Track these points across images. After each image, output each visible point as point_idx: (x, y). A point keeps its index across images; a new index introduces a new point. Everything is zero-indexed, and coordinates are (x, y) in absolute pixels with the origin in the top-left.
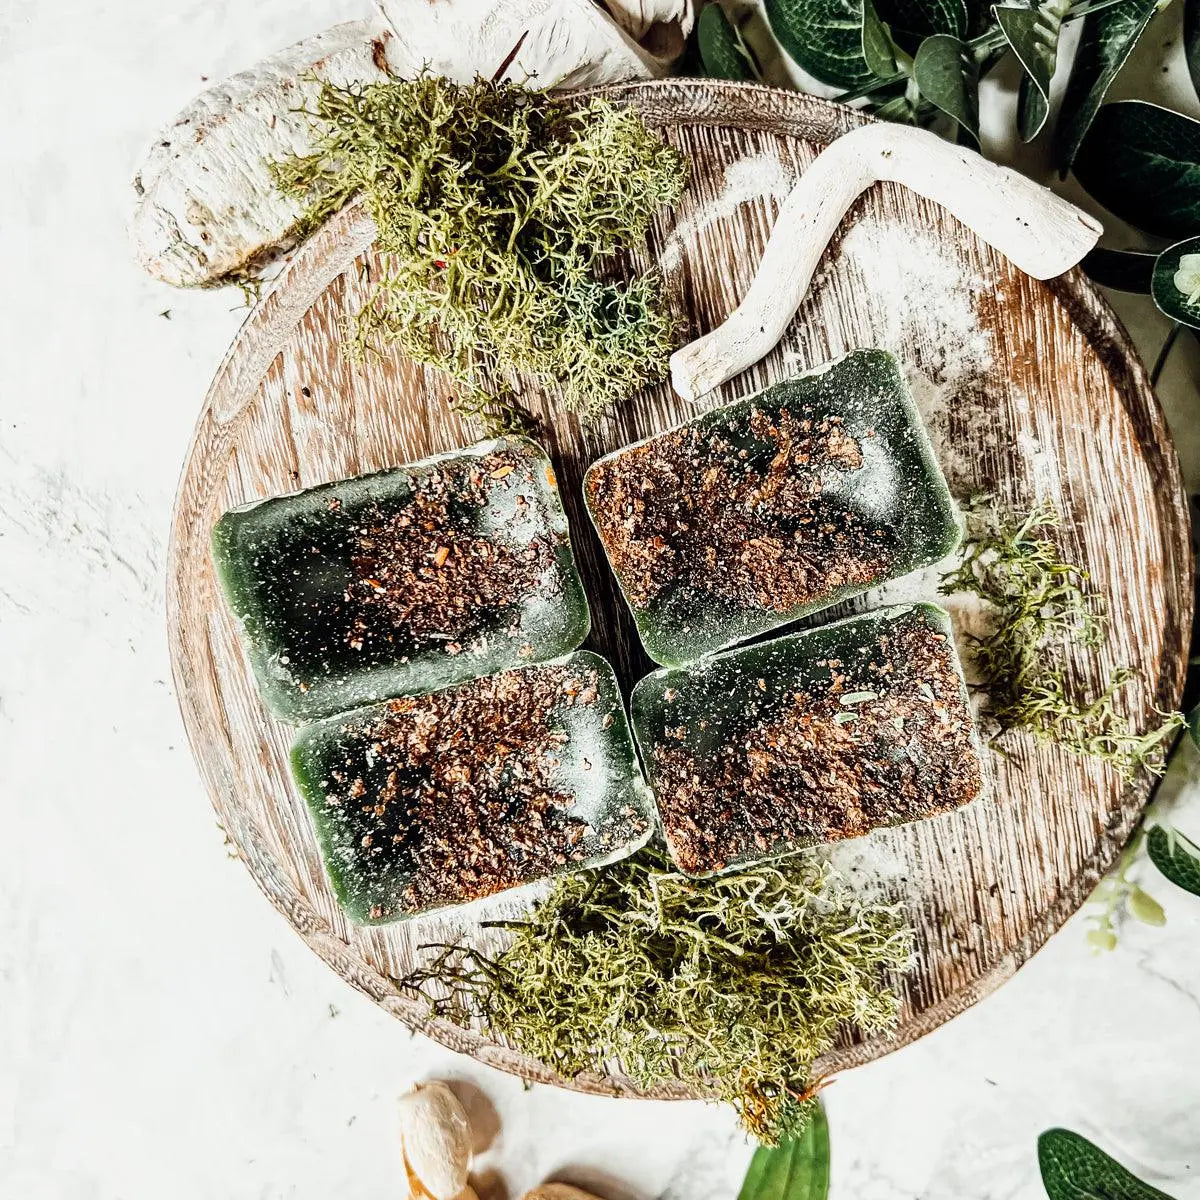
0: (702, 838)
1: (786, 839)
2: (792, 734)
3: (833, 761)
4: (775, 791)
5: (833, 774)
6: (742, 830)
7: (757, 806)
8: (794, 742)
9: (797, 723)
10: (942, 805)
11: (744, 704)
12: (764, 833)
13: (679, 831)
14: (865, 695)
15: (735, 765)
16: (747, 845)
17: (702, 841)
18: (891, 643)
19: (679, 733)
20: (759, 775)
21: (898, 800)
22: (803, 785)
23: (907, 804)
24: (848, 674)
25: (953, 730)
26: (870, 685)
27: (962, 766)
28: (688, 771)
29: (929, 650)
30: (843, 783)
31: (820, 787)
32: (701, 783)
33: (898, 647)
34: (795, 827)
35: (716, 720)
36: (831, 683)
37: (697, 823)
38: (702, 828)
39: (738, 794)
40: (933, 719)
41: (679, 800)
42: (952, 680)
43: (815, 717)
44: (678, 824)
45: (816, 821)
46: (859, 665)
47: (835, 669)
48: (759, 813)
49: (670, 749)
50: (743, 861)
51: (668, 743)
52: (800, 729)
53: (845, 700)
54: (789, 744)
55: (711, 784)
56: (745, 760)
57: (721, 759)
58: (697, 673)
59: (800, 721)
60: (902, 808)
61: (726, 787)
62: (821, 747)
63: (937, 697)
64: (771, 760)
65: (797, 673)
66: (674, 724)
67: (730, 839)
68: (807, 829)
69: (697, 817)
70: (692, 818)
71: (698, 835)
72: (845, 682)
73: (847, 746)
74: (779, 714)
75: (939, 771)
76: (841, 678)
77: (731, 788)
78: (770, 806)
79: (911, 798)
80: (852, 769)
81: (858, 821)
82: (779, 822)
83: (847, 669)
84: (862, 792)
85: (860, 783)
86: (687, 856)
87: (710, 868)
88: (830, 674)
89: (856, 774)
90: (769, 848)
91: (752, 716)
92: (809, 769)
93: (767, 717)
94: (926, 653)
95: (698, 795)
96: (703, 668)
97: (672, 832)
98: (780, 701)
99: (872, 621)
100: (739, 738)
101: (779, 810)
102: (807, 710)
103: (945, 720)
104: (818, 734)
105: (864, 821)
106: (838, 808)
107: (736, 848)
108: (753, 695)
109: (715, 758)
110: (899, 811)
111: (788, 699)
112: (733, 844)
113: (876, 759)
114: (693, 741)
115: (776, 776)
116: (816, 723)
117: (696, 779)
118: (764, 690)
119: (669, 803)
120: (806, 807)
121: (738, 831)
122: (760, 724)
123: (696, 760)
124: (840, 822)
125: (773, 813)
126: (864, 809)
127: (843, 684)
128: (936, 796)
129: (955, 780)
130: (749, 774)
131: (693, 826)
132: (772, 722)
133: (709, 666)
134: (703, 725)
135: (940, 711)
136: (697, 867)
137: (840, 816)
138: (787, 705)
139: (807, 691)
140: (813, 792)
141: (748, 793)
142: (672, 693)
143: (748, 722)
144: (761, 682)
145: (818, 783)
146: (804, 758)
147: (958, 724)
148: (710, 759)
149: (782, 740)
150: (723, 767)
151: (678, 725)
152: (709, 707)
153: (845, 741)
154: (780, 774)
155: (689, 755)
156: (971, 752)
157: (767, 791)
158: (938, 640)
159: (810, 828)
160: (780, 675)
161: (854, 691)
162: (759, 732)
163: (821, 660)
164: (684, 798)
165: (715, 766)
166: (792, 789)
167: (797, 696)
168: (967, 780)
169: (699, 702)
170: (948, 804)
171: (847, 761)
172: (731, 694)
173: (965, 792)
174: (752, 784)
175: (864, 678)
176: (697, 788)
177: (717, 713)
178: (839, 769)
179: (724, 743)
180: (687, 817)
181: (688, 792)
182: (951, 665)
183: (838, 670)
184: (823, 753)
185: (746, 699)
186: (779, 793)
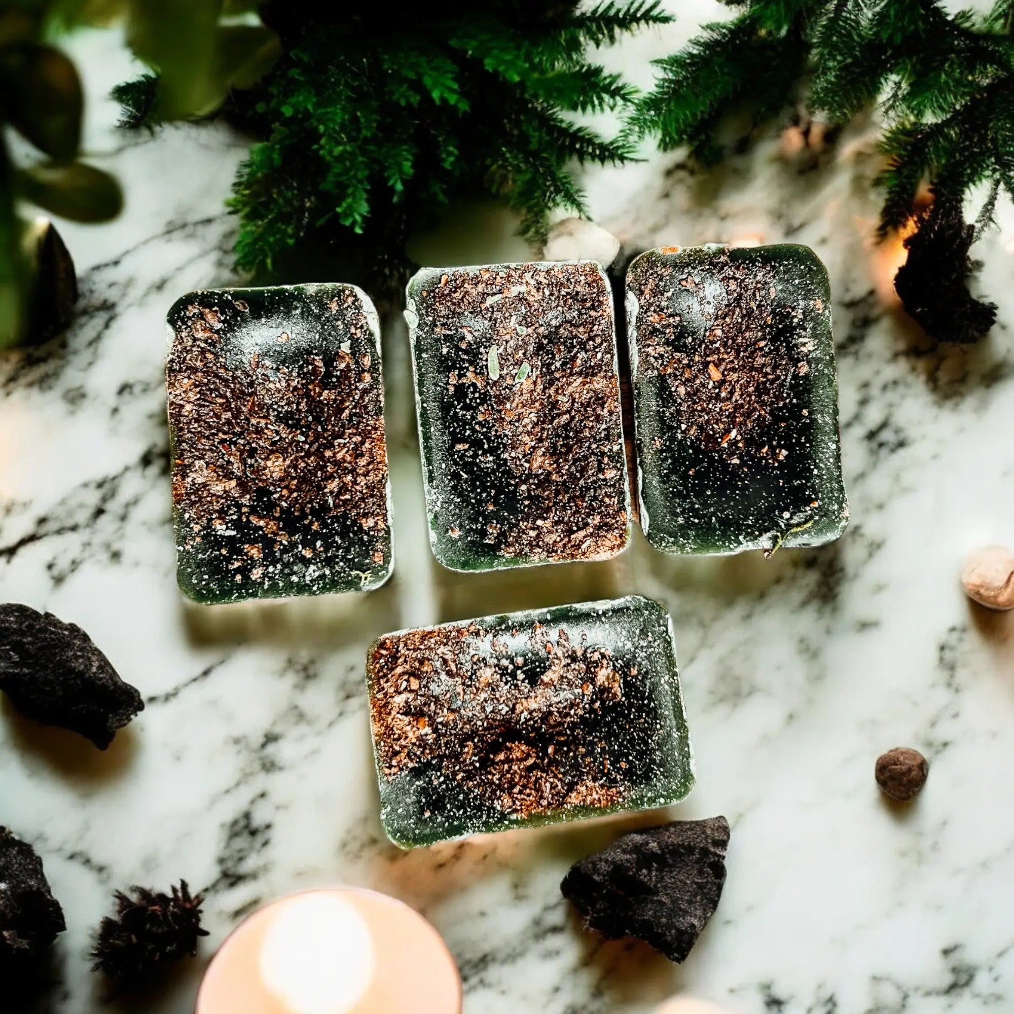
0: (595, 527)
1: (611, 450)
2: (521, 429)
3: (550, 396)
4: (567, 453)
5: (560, 397)
6: (595, 489)
7: (577, 471)
8: (529, 427)
9: (511, 423)
10: (601, 303)
11: (478, 467)
12: (601, 470)
13: (584, 546)
14: (492, 357)
15: (538, 486)
16: (610, 486)
17: (599, 528)
18: (443, 325)
19: (493, 531)
20: (551, 465)
21: (591, 343)
22: (566, 427)
23: (597, 335)
24: (467, 368)
25: (532, 282)
26: (482, 350)
27: (568, 280)
28: (531, 529)
29: (455, 292)
30: (570, 389)
31: (568, 412)
32: (545, 519)
33: (448, 318)
34: (600, 440)
35: (489, 494)
36: (474, 385)
37: (579, 529)
38: (586, 525)
39: (564, 487)
40: (521, 298)
41: (555, 541)
42: (486, 276)
43: (508, 406)
44: (578, 546)
45: (598, 419)
46: (458, 356)
47: (460, 379)
48: (583, 470)
49: (506, 541)
50: (623, 493)
51: (500, 542)
52: (518, 421)
53: (494, 376)
54: (529, 433)
55: (548, 510)
56: (537, 476)
57: (529, 497)
58: (439, 503)
59: (508, 419)
60: (598, 340)
61: (555, 497)
62: (537, 404)
63: (500, 292)
64: (540, 452)
65: (456, 413)
66: (483, 533)
67: (602, 501)
68: (604, 430)
69: (575, 528)
70: (574, 532)
71: (591, 530)
72: (475, 372)
73: (539, 380)
74: (497, 437)
75: (570, 301)
76: (469, 374)
77: (557, 493)
78: (579, 460)
79: (592, 331)
80: (558, 379)
81: (603, 382)
82: (593, 453)
83: (461, 368)
84: (580, 374)
85: (571, 374)
86: (608, 543)
87: (625, 524)
88: (464, 384)
89: (563, 377)
90: (615, 467)
91: (494, 461)
92: (553, 419)
93: (498, 448)
94: (457, 295)
95: (556, 523)
96: (434, 497)
97: (584, 554)
98: (483, 434)
99: (418, 338)
100: (514, 478)
101: (582, 452)
102: (500, 411)
103: (523, 289)
104: (524, 406)
105: (605, 376)
106: (590, 399)
107: (610, 497)
108: (471, 457)
109: (526, 503)
110: (602, 343)
111: (482, 426)
112: (607, 500)
113: (554, 356)
114: (505, 518)
115: (555, 449)
116: (514, 405)
117: (539, 522)
118: (467, 446)
119: (556, 552)
120: (585, 427)
121: (595, 492)
122: (506, 456)
123: (522, 520)
124: (602, 398)
125: (586, 458)
126: (594, 375)
127: (477, 374)
128: (593, 308)
129: (579, 289)
130: (549, 474)
131: (582, 534)
132: (505, 446)
133: (433, 491)
134: (491, 508)
135: (515, 290)
136: (621, 536)
137: (598, 399)
138: (489, 428)
139: (477, 408)
140: (573, 418)
141: (565, 477)
142: (453, 530)
143: (499, 466)
144: (459, 447)
145: (565, 413)
146: (544, 422)
147: (527, 276)
148: (525, 506)
149: (526, 439)
150: (538, 497)
151: (486, 531)
152: (475, 499)
153: (535, 383)
154: (554, 446)
155: (517, 525)
156: (556, 269)
157: (566, 460)
158: (447, 282)
159: (604, 426)
160: (455, 429)
161: (487, 366)
162: (513, 458)
163: (447, 390)
164: (554, 537)
165: (534, 504)
166: (567, 437)
167: (480, 418)
168: (582, 278)
169: (467, 506)
170: (601, 299)
171: (551, 382)
172: (465, 476)
173: (594, 281)
174: (557, 473)
175: (474, 354)
176: (548, 524)
177: (482, 492)
178: (557, 392)
179: (515, 491)
180: (573, 536)
181: (550, 532)
182: (471, 275)
183: (460, 376)
184: (542, 404)
185: (474, 464)
186: (570, 450)
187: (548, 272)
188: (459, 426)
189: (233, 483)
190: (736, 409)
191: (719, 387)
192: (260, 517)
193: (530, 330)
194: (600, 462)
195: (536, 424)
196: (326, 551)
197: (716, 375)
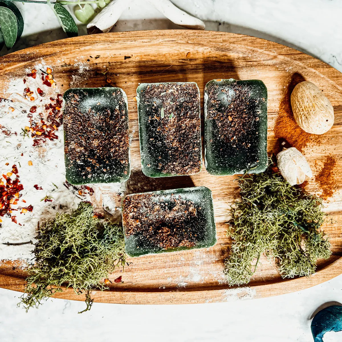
1: (197, 142)
2: (170, 133)
3: (179, 124)
5: (182, 125)
6: (192, 154)
7: (186, 148)
8: (172, 133)
9: (167, 131)
10: (196, 96)
11: (157, 145)
12: (194, 148)
13: (187, 171)
14: (162, 111)
15: (174, 151)
16: (196, 153)
17: (192, 166)
19: (160, 165)
20: (179, 145)
21: (193, 108)
22: (184, 134)
23: (194, 106)
25: (175, 89)
26: (159, 109)
27: (187, 88)
28: (172, 165)
30: (186, 122)
31: (185, 129)
32: (176, 162)
33: (149, 99)
34: (194, 139)
35: (159, 154)
36: (156, 120)
38: (188, 164)
39: (182, 152)
40: (172, 93)
42: (161, 86)
43: (166, 126)
44: (185, 171)
45: (194, 132)
46: (152, 111)
47: (152, 118)
48: (188, 147)
49: (164, 169)
50: (200, 155)
51: (162, 169)
52: (169, 131)
53: (162, 117)
55: (177, 159)
56: (174, 148)
57: (172, 155)
58: (144, 157)
59: (166, 131)
60: (195, 108)
61: (179, 155)
62: (175, 126)
63: (165, 91)
64: (175, 141)
65: (150, 129)
66: (157, 166)
67: (193, 157)
69: (185, 165)
71: (190, 166)
72: (156, 116)
73: (176, 119)
74: (163, 136)
75: (187, 95)
78: (187, 144)
79: (193, 105)
80: (182, 119)
81: (196, 121)
82: (192, 143)
83: (152, 115)
84: (189, 118)
85: (186, 118)
86: (195, 170)
87: (200, 165)
88: (153, 120)
90: (198, 147)
91: (161, 144)
92: (180, 131)
93: (163, 139)
94: (152, 92)
95: (179, 164)
96: (143, 155)
97: (187, 173)
98: (158, 135)
99: (139, 105)
100: (167, 148)
101: (189, 142)
102: (164, 128)
103: (173, 91)
104: (171, 126)
105: (196, 119)
106: (192, 126)
107: (196, 156)
108: (154, 142)
112: (195, 157)
113: (181, 112)
114: (164, 162)
115: (180, 140)
116: (168, 126)
117: (174, 163)
118: (153, 139)
119: (179, 172)
120: (189, 134)
122: (165, 142)
123: (169, 162)
124: (195, 126)
125: (189, 144)
126: (193, 118)
127: (157, 117)
128: (194, 97)
129: (190, 91)
130: (178, 148)
131: (187, 167)
132: (165, 138)
133: (143, 153)
134: (160, 158)
135: (170, 91)
136: (199, 168)
138: (160, 133)
139: (157, 127)
140: (186, 131)
141: (182, 149)
142: (148, 165)
143: (163, 145)
144: (151, 139)
145: (184, 130)
146: (177, 132)
147: (174, 87)
148: (170, 158)
149: (171, 136)
150: (174, 155)
152: (155, 155)
154: (180, 139)
155: (167, 164)
156: (183, 85)
157: (183, 144)
158: (149, 88)
159: (195, 135)
160: (150, 134)
161: (160, 114)
162: (167, 142)
163: (148, 122)
164: (178, 168)
165: (173, 157)
166: (184, 137)
168: (191, 88)
169: (153, 157)
171: (180, 120)
172: (153, 148)
173: (194, 89)
174: (180, 148)
175: (156, 110)
176: (177, 164)
177: (157, 153)
178: (181, 123)
179: (167, 153)
180: (184, 168)
181: (177, 166)
182: (157, 86)
183: (152, 117)
184: (177, 126)
185: (155, 144)
186: (184, 141)
187: (180, 85)
188: (151, 133)
189: (83, 148)
190: (236, 130)
191: (231, 123)
192: (91, 159)
193: (174, 103)
194: (193, 145)
195: (174, 132)
196: (110, 170)
197: (230, 119)
